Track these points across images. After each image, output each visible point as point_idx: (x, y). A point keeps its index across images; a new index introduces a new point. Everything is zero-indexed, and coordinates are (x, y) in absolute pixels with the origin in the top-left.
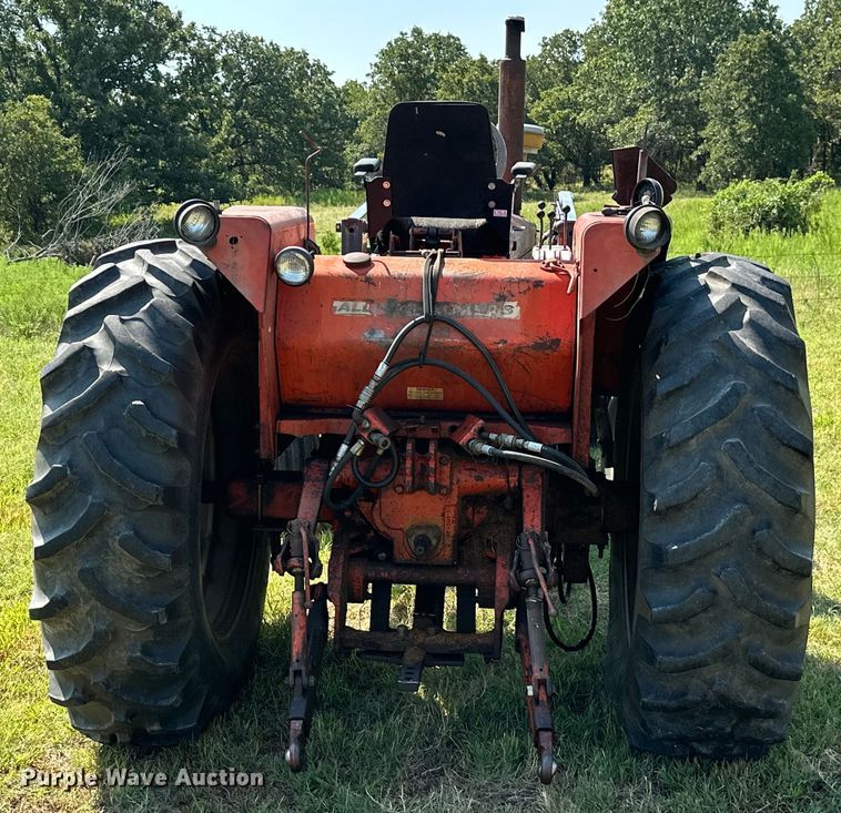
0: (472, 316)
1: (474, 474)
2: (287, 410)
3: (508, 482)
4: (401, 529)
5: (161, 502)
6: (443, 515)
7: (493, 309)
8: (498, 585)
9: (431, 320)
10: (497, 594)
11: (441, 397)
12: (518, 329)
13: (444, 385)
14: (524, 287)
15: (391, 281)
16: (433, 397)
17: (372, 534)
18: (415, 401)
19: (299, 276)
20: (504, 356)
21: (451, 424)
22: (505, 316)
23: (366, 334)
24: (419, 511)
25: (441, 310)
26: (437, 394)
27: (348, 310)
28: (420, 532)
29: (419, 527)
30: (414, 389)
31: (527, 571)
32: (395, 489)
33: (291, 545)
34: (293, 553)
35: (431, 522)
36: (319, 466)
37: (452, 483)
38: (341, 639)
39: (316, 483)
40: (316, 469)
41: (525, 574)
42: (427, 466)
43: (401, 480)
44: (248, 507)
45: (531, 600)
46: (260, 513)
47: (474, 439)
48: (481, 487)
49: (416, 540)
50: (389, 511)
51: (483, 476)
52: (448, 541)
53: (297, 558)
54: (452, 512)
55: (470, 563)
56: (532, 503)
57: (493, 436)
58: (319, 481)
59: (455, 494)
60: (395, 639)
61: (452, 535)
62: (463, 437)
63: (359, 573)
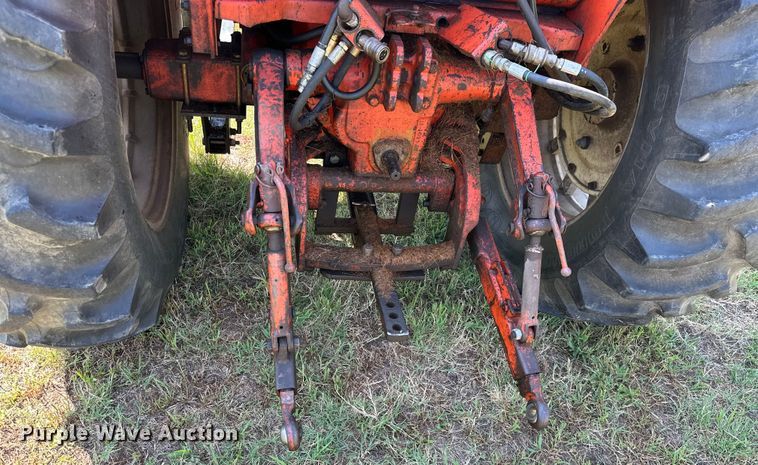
1: (458, 81)
3: (492, 91)
4: (368, 143)
5: (61, 153)
6: (415, 128)
8: (468, 207)
10: (467, 216)
17: (323, 134)
21: (440, 15)
24: (390, 124)
28: (388, 148)
29: (386, 141)
31: (537, 221)
32: (368, 100)
33: (262, 196)
34: (266, 207)
35: (401, 135)
36: (272, 65)
37: (434, 93)
38: (306, 261)
39: (273, 92)
40: (269, 69)
41: (535, 224)
42: (410, 73)
43: (376, 90)
44: (172, 88)
45: (533, 250)
46: (187, 96)
47: (491, 49)
48: (463, 96)
49: (383, 156)
50: (356, 123)
51: (466, 83)
52: (415, 155)
53: (273, 215)
54: (426, 123)
55: (427, 170)
56: (526, 124)
57: (516, 48)
58: (276, 88)
59: (434, 105)
60: (362, 261)
61: (420, 148)
62: (477, 46)
63: (316, 184)
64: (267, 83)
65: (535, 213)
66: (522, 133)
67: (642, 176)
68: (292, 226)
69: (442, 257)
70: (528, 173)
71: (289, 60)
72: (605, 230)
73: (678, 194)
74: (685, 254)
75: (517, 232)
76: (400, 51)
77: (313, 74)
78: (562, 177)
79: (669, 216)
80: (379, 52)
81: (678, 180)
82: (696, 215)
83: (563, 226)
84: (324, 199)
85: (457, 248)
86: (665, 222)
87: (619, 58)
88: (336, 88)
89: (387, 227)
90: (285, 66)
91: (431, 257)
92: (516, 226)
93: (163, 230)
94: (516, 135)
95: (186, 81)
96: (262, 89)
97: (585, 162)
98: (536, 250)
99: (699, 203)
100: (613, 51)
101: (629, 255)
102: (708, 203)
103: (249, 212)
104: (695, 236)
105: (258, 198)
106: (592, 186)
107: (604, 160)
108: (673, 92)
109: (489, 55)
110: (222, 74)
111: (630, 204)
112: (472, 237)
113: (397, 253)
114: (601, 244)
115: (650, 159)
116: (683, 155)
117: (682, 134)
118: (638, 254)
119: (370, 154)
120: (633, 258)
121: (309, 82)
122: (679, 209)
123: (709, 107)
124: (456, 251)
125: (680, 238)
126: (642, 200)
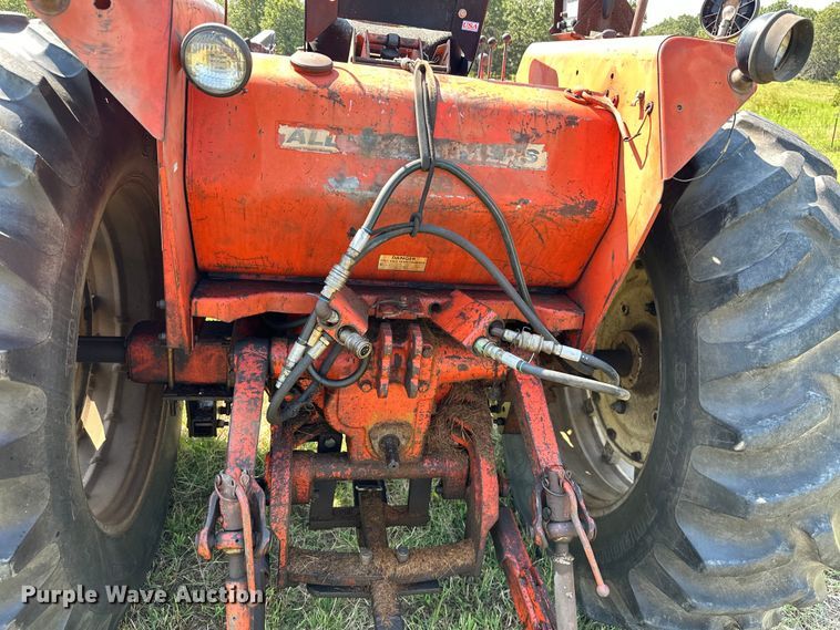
0: (483, 163)
1: (457, 362)
2: (206, 280)
3: (496, 370)
4: (363, 428)
6: (416, 410)
7: (511, 154)
8: (484, 499)
9: (430, 167)
10: (484, 510)
11: (422, 268)
12: (543, 184)
13: (430, 254)
14: (553, 125)
15: (365, 100)
16: (411, 267)
17: (317, 416)
18: (388, 271)
19: (228, 79)
20: (520, 221)
21: (432, 301)
22: (528, 165)
23: (331, 181)
24: (387, 408)
25: (439, 151)
26: (418, 264)
27: (302, 142)
28: (386, 432)
30: (389, 258)
31: (559, 526)
32: (361, 386)
33: (223, 511)
34: (225, 524)
35: (401, 418)
36: (254, 355)
37: (432, 375)
38: (288, 575)
39: (252, 384)
40: (252, 359)
41: (558, 529)
42: (403, 358)
43: (369, 375)
44: (156, 371)
45: (561, 561)
46: (171, 380)
47: (484, 337)
48: (464, 376)
49: (382, 441)
50: (349, 408)
51: (467, 364)
52: (419, 438)
53: (234, 534)
54: (427, 406)
55: (436, 451)
56: (537, 406)
57: (509, 335)
58: (257, 380)
59: (434, 386)
60: (358, 572)
61: (423, 431)
62: (467, 335)
63: (305, 474)
64: (247, 375)
65: (557, 516)
66: (532, 416)
67: (678, 461)
68: (255, 547)
69: (460, 562)
70: (543, 464)
71: (274, 349)
72: (649, 524)
73: (723, 487)
74: (748, 559)
75: (538, 538)
76: (388, 341)
77: (292, 369)
78: (604, 443)
79: (717, 511)
80: (360, 348)
81: (717, 469)
82: (747, 513)
83: (591, 531)
84: (316, 491)
85: (477, 548)
86: (715, 518)
87: (641, 320)
88: (323, 376)
89: (395, 518)
90: (269, 355)
91: (446, 562)
92: (536, 532)
93: (130, 529)
94: (526, 418)
95: (171, 364)
96: (240, 382)
97: (623, 427)
98: (565, 560)
99: (747, 497)
100: (633, 314)
101: (683, 559)
102: (757, 497)
103: (205, 531)
104: (754, 536)
105: (218, 513)
106: (636, 456)
107: (644, 429)
108: (692, 372)
109: (481, 344)
110: (211, 355)
111: (671, 494)
112: (495, 531)
113: (402, 559)
114: (649, 540)
115: (683, 443)
116: (716, 441)
117: (709, 417)
118: (693, 558)
119: (367, 439)
120: (687, 562)
121: (287, 377)
122: (726, 503)
123: (734, 389)
124: (477, 553)
125: (736, 538)
126: (683, 490)
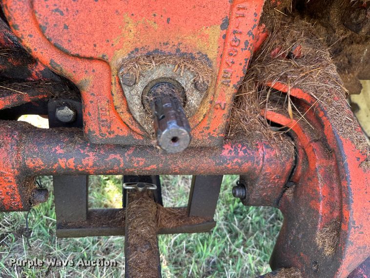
29: (152, 55)
35: (191, 43)
52: (224, 98)
119: (115, 89)
